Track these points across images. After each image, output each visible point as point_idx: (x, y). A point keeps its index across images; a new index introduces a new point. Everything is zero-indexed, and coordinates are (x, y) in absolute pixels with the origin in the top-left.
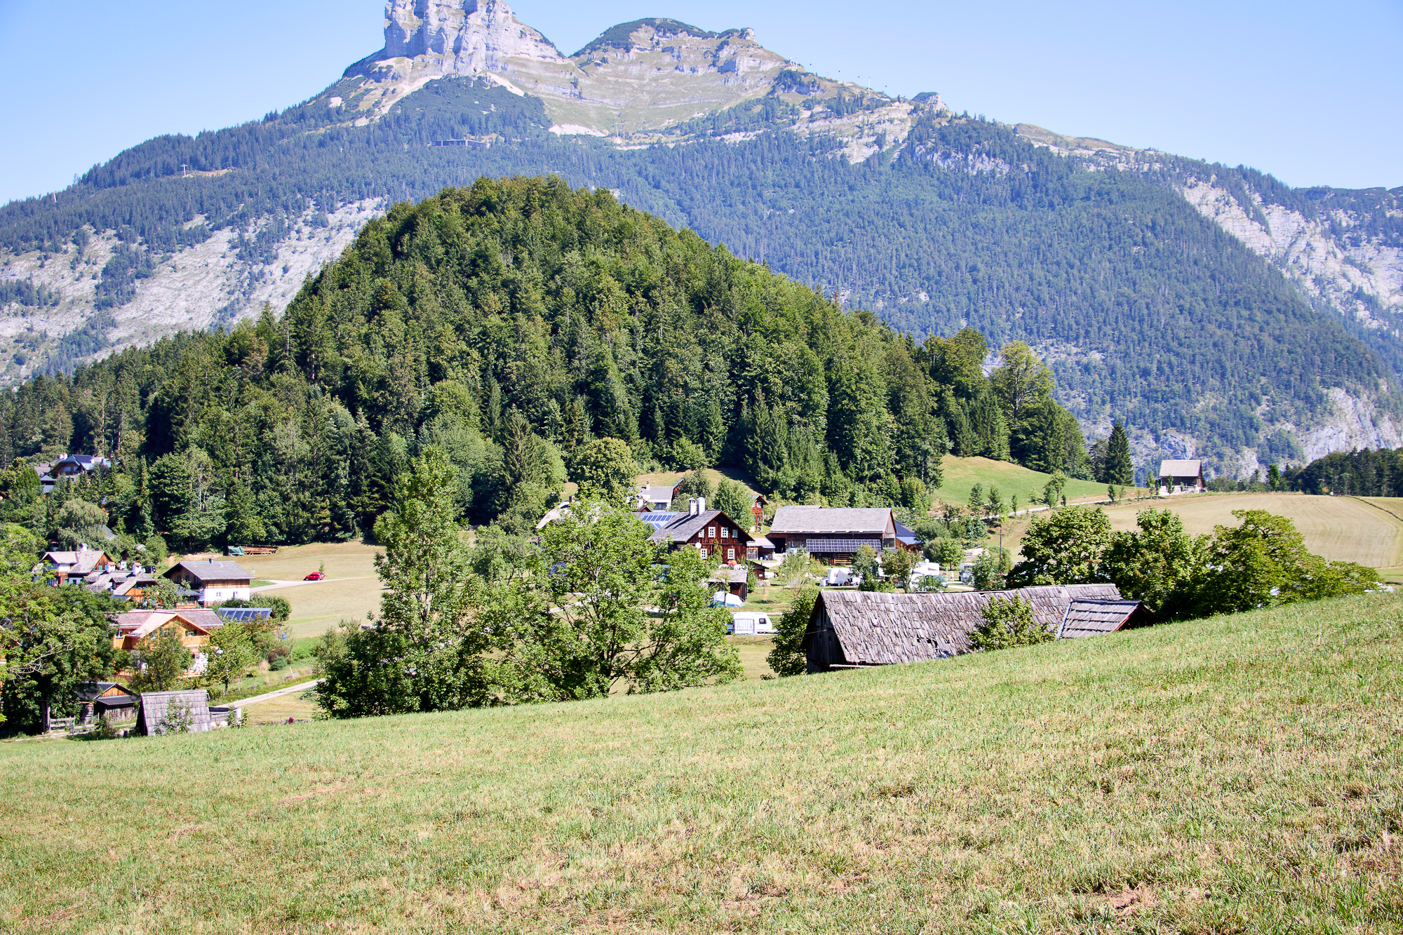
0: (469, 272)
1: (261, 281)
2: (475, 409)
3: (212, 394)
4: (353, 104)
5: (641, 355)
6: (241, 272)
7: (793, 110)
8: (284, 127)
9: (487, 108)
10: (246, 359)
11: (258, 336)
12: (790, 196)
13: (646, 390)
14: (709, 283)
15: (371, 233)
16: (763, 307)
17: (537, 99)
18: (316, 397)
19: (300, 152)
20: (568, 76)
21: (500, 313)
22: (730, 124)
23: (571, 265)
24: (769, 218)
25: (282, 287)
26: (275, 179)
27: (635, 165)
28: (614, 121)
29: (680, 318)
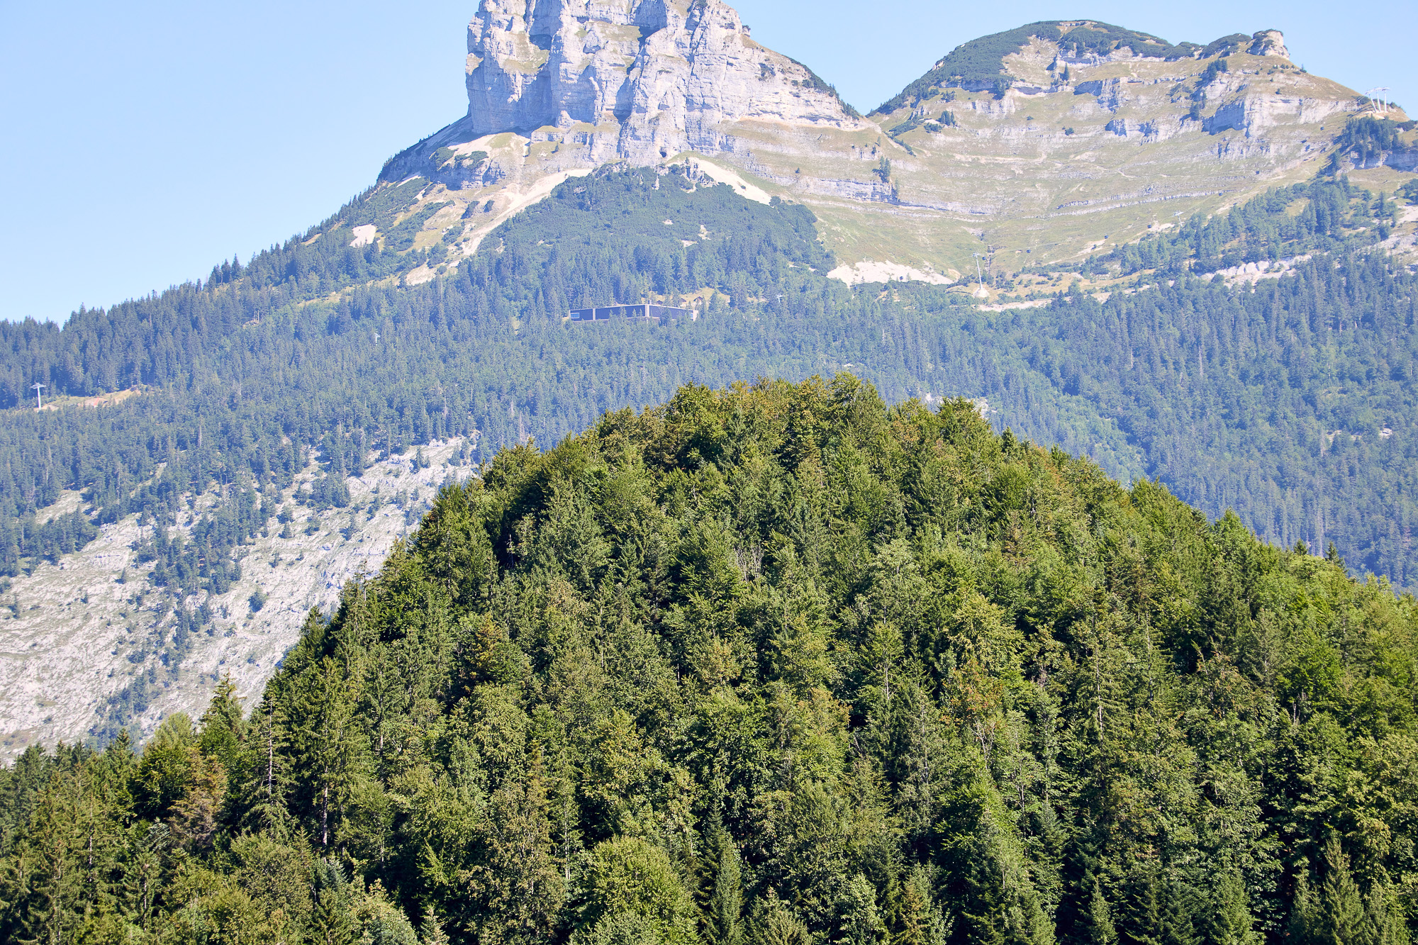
0: (667, 593)
1: (203, 630)
2: (683, 900)
3: (103, 886)
4: (401, 238)
5: (1054, 768)
6: (160, 611)
7: (1380, 206)
8: (253, 294)
9: (691, 233)
10: (178, 805)
11: (204, 752)
12: (1382, 398)
13: (1070, 849)
14: (1205, 604)
15: (450, 516)
16: (1337, 654)
17: (800, 209)
18: (332, 883)
19: (286, 345)
20: (867, 157)
21: (734, 683)
22: (1235, 243)
23: (891, 571)
24: (1334, 450)
25: (249, 639)
26: (233, 406)
27: (1021, 344)
28: (971, 249)
29: (1141, 683)
